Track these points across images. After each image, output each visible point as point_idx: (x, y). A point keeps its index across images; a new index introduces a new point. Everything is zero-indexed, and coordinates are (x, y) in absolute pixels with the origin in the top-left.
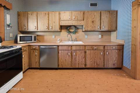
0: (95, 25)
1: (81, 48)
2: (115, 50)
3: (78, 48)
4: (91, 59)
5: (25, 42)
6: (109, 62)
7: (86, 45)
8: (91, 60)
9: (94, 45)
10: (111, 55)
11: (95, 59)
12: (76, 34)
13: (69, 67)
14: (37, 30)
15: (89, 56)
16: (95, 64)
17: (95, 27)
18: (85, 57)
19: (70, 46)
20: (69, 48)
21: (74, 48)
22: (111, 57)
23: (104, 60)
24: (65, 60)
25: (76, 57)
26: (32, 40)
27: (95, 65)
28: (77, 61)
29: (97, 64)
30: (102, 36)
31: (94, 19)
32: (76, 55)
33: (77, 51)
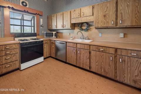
0: (108, 20)
1: (85, 47)
2: (137, 59)
3: (83, 47)
4: (97, 62)
5: (49, 37)
6: (126, 75)
7: (92, 45)
8: (97, 64)
9: (101, 46)
10: (129, 64)
11: (102, 63)
12: (88, 31)
13: (74, 64)
14: (57, 28)
15: (95, 57)
16: (103, 70)
17: (108, 22)
18: (90, 58)
19: (75, 44)
20: (74, 45)
21: (79, 46)
22: (129, 68)
23: (116, 69)
24: (72, 56)
25: (81, 56)
26: (53, 36)
27: (101, 71)
28: (82, 61)
29: (105, 71)
30: (125, 34)
31: (106, 13)
32: (81, 54)
33: (82, 49)
